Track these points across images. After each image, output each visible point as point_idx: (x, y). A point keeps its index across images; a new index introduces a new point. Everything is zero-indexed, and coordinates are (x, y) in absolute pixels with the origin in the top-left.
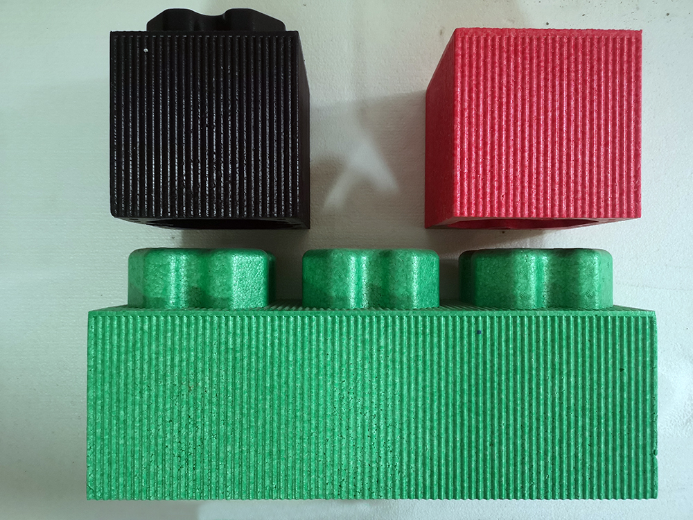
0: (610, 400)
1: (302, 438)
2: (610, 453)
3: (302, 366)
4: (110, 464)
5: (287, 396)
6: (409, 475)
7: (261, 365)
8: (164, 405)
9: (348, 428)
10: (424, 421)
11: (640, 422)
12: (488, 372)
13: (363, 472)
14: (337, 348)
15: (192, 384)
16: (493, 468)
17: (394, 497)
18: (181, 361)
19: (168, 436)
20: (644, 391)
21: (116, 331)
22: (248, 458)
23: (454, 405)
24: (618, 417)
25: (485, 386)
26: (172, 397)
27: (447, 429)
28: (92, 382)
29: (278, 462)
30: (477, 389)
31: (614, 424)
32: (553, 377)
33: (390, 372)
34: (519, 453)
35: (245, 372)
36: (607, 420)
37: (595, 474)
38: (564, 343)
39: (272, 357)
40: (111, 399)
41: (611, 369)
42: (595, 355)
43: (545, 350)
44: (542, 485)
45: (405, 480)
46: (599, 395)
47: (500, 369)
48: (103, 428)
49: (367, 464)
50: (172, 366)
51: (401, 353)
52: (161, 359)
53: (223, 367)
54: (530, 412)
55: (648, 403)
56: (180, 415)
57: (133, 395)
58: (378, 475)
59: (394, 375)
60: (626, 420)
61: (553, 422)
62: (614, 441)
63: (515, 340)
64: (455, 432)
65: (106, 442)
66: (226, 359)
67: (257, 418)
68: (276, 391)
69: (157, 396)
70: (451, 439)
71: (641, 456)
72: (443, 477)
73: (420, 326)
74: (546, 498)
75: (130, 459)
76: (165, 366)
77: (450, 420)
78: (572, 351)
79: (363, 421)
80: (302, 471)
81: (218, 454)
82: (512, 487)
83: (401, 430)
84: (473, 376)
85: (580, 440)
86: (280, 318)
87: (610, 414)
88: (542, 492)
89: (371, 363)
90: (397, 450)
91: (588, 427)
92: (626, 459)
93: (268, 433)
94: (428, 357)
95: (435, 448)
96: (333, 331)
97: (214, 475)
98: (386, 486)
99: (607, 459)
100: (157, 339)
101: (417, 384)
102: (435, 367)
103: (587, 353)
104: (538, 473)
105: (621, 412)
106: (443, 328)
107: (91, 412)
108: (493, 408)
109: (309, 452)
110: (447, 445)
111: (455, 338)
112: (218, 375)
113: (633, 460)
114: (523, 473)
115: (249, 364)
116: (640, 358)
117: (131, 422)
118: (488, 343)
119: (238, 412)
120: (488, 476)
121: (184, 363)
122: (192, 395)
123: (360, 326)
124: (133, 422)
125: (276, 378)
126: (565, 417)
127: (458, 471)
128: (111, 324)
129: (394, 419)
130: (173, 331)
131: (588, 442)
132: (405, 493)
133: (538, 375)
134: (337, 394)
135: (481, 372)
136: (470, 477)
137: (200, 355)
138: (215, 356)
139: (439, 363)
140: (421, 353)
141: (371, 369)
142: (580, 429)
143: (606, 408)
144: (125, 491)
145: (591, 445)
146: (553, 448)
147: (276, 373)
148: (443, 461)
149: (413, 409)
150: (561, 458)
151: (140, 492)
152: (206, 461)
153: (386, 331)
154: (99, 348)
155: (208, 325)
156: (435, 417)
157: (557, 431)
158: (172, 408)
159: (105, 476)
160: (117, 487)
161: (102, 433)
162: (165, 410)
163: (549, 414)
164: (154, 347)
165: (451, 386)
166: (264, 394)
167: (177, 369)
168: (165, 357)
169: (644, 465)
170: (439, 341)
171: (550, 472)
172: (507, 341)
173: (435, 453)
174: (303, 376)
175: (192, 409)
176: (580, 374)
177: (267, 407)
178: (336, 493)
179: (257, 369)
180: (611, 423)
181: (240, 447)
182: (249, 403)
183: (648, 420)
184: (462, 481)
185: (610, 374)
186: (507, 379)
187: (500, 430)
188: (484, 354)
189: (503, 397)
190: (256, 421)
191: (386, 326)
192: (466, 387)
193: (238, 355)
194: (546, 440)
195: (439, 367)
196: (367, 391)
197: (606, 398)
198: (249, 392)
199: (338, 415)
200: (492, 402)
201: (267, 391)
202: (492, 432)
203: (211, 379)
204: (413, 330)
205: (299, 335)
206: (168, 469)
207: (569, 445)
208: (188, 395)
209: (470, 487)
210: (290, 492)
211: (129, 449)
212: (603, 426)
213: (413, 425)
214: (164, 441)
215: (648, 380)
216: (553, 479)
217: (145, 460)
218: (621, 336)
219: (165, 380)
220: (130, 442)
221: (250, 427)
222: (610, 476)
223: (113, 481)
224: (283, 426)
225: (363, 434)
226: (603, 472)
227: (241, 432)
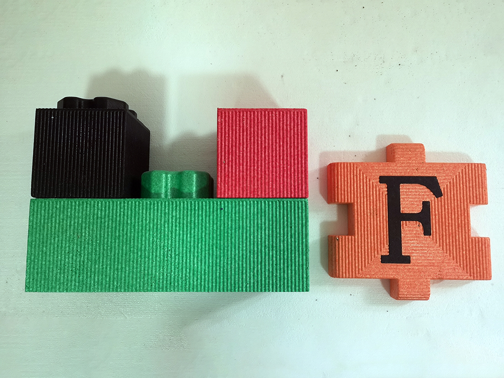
2: (286, 269)
3: (134, 225)
4: (37, 274)
5: (127, 241)
6: (186, 280)
7: (114, 225)
8: (65, 245)
9: (156, 256)
10: (194, 253)
11: (301, 253)
12: (226, 228)
13: (163, 278)
14: (152, 217)
15: (79, 234)
16: (227, 276)
17: (178, 291)
18: (74, 223)
19: (67, 260)
20: (303, 238)
21: (43, 209)
22: (106, 271)
23: (209, 245)
24: (289, 251)
25: (224, 236)
26: (69, 241)
27: (205, 257)
28: (30, 233)
29: (121, 273)
30: (220, 237)
31: (288, 254)
32: (258, 231)
33: (178, 229)
34: (241, 269)
35: (106, 228)
36: (284, 252)
37: (278, 279)
38: (263, 214)
39: (120, 221)
40: (39, 242)
41: (286, 227)
42: (278, 220)
43: (254, 217)
44: (252, 284)
45: (184, 282)
46: (280, 239)
47: (232, 227)
48: (35, 255)
49: (165, 274)
51: (183, 219)
52: (65, 222)
53: (95, 226)
54: (246, 248)
55: (304, 243)
56: (73, 250)
57: (51, 240)
58: (171, 280)
60: (293, 252)
61: (258, 253)
62: (288, 262)
63: (239, 212)
64: (209, 258)
66: (97, 222)
67: (111, 252)
68: (121, 238)
69: (62, 240)
70: (207, 262)
71: (301, 270)
72: (203, 280)
73: (193, 206)
74: (254, 291)
76: (67, 225)
78: (267, 218)
79: (164, 253)
80: (133, 277)
81: (91, 269)
82: (237, 286)
83: (183, 257)
84: (218, 231)
85: (271, 262)
86: (124, 202)
87: (286, 249)
88: (252, 288)
89: (168, 224)
90: (180, 267)
91: (274, 255)
92: (293, 272)
93: (116, 259)
95: (199, 266)
96: (150, 208)
97: (89, 279)
98: (175, 285)
99: (284, 272)
100: (63, 213)
101: (191, 234)
102: (200, 226)
104: (250, 279)
105: (291, 248)
106: (204, 207)
107: (30, 248)
108: (228, 246)
109: (137, 268)
110: (205, 265)
111: (210, 212)
112: (93, 230)
113: (297, 272)
114: (242, 278)
115: (108, 225)
116: (300, 222)
118: (226, 214)
119: (102, 248)
120: (225, 280)
121: (76, 224)
122: (79, 240)
123: (163, 206)
124: (50, 253)
126: (263, 251)
127: (210, 278)
128: (41, 205)
129: (179, 252)
130: (71, 208)
132: (184, 289)
133: (250, 230)
134: (151, 239)
135: (222, 228)
136: (216, 281)
137: (84, 220)
138: (91, 221)
139: (202, 224)
140: (193, 219)
141: (168, 227)
142: (270, 256)
143: (284, 246)
144: (44, 288)
146: (257, 266)
147: (121, 229)
148: (203, 273)
149: (189, 247)
150: (261, 271)
151: (52, 288)
152: (85, 273)
153: (176, 208)
154: (35, 216)
155: (89, 206)
156: (200, 251)
157: (259, 257)
158: (69, 246)
159: (35, 280)
160: (40, 286)
161: (34, 258)
162: (65, 248)
163: (256, 249)
164: (61, 216)
165: (207, 235)
167: (72, 227)
168: (67, 221)
169: (303, 275)
170: (202, 213)
171: (255, 278)
172: (235, 213)
173: (199, 269)
174: (135, 231)
175: (79, 247)
177: (117, 246)
178: (149, 289)
179: (112, 227)
181: (102, 266)
182: (107, 244)
184: (212, 283)
185: (286, 229)
186: (235, 232)
188: (224, 220)
189: (233, 240)
190: (111, 253)
191: (176, 206)
192: (215, 236)
193: (103, 220)
194: (254, 262)
195: (202, 226)
196: (166, 238)
197: (284, 241)
198: (108, 238)
199: (151, 250)
200: (228, 243)
201: (117, 238)
202: (228, 258)
203: (89, 232)
204: (189, 208)
205: (133, 210)
206: (66, 277)
207: (265, 265)
208: (77, 240)
209: (216, 286)
210: (126, 288)
211: (48, 266)
212: (282, 255)
214: (65, 263)
215: (304, 232)
216: (257, 282)
217: (55, 272)
218: (291, 211)
219: (66, 233)
220: (48, 263)
221: (107, 255)
222: (286, 280)
223: (39, 282)
224: (124, 255)
225: (164, 259)
226: (282, 278)
227: (103, 258)
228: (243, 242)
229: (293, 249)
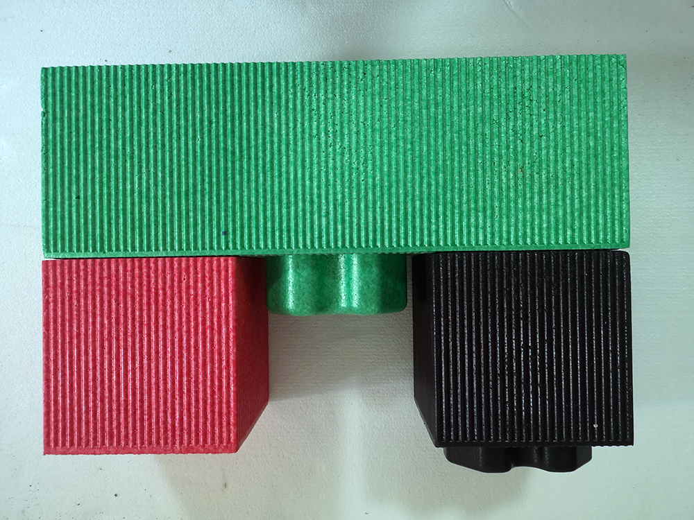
0: (90, 166)
1: (405, 121)
2: (89, 112)
3: (406, 196)
4: (603, 91)
5: (421, 164)
6: (295, 86)
7: (449, 195)
8: (548, 152)
9: (358, 133)
10: (280, 141)
11: (58, 144)
12: (214, 193)
13: (341, 89)
14: (370, 214)
15: (520, 175)
16: (209, 95)
17: (310, 64)
18: (532, 198)
19: (543, 122)
20: (55, 176)
21: (601, 227)
22: (459, 100)
23: (249, 158)
24: (81, 149)
25: (218, 178)
26: (540, 161)
27: (256, 134)
28: (624, 174)
29: (429, 97)
30: (226, 175)
31: (85, 142)
32: (148, 189)
33: (315, 190)
34: (182, 111)
35: (465, 188)
36: (93, 146)
37: (104, 91)
38: (137, 224)
39: (437, 204)
40: (603, 158)
41: (89, 198)
42: (105, 212)
43: (156, 216)
44: (158, 79)
45: (298, 81)
46: (101, 172)
47: (203, 196)
49: (338, 97)
50: (540, 193)
51: (304, 210)
52: (552, 200)
53: (488, 193)
54: (171, 152)
55: (51, 165)
56: (532, 143)
57: (580, 162)
58: (326, 86)
59: (311, 188)
60: (74, 147)
61: (148, 143)
62: (85, 125)
63: (188, 226)
64: (248, 131)
65: (607, 114)
66: (484, 201)
67: (452, 141)
68: (433, 169)
69: (556, 161)
70: (252, 123)
71: (58, 110)
72: (260, 85)
73: (285, 239)
74: (154, 66)
75: (582, 96)
76: (548, 193)
77: (253, 143)
78: (129, 215)
79: (342, 141)
80: (405, 90)
81: (491, 104)
82: (189, 76)
83: (303, 132)
84: (230, 188)
85: (120, 125)
86: (430, 243)
87: (89, 152)
88: (158, 72)
89: (335, 200)
90: (307, 111)
91: (112, 139)
92: (73, 106)
93: (440, 127)
94: (277, 207)
95: (268, 114)
96: (375, 232)
97: (495, 83)
98: (318, 75)
99: (93, 106)
100: (557, 220)
101: (288, 179)
102: (269, 196)
103: (113, 214)
104: (162, 91)
105: (78, 155)
106: (261, 237)
107: (623, 144)
108: (210, 156)
109: (397, 108)
110: (256, 117)
111: (250, 227)
112: (493, 184)
113: (66, 106)
114: (178, 91)
115: (461, 197)
116: (59, 209)
117: (582, 134)
118: (215, 222)
119: (472, 147)
120: (213, 88)
121: (528, 196)
122: (520, 163)
123: (347, 237)
124: (579, 135)
125: (433, 183)
126: (136, 148)
127: (244, 91)
128: (605, 235)
129: (311, 142)
130: (540, 229)
131: (112, 123)
132: (298, 68)
133: (164, 190)
134: (370, 167)
135: (222, 192)
136: (232, 85)
137: (512, 205)
138: (496, 204)
139: (265, 201)
140: (284, 211)
141: (335, 194)
142: (120, 137)
143: (93, 159)
144: (586, 64)
145: (109, 120)
146: (147, 117)
147: (433, 188)
148: (260, 101)
149: (291, 153)
150: (139, 107)
151: (571, 64)
152: (503, 97)
153: (320, 233)
154: (617, 210)
155: (505, 235)
156: (268, 146)
157: (143, 134)
158: (540, 149)
159: (607, 79)
160: (594, 68)
161: (612, 123)
162: (547, 147)
163: (152, 151)
164: (561, 213)
165: (253, 178)
166: (445, 166)
167: (536, 190)
168: (549, 202)
169: (54, 101)
170: (265, 223)
171: (151, 92)
172: (196, 225)
173: (268, 109)
174: (405, 185)
175: (519, 149)
176: (121, 193)
177: (441, 153)
178: (369, 67)
179: (452, 191)
180: (89, 143)
181: (468, 111)
182: (460, 156)
183: (50, 147)
184: (240, 81)
185: (89, 193)
186: (195, 186)
187: (202, 134)
188: (219, 211)
189: (199, 168)
190: (452, 138)
191: (320, 237)
192: (237, 177)
193: (473, 206)
194: (155, 125)
195: (265, 197)
196: (338, 172)
197: (93, 169)
198: (460, 167)
199: (369, 147)
200: (210, 162)
201: (441, 168)
202: (210, 131)
203: (500, 180)
204: (292, 234)
205: (410, 227)
206: (542, 88)
207: (132, 120)
208: (524, 163)
209: (232, 75)
210: (416, 67)
211: (583, 108)
212: (97, 140)
213: (291, 137)
214: (547, 115)
215: (51, 188)
216: (147, 85)
217: (567, 96)
218: (78, 232)
219: (547, 178)
220: (583, 114)
221: (459, 132)
222: (89, 89)
223: (599, 74)
224: (425, 133)
225: (342, 127)
226: (97, 94)
227: (467, 127)
228: (179, 165)
229: (74, 153)
